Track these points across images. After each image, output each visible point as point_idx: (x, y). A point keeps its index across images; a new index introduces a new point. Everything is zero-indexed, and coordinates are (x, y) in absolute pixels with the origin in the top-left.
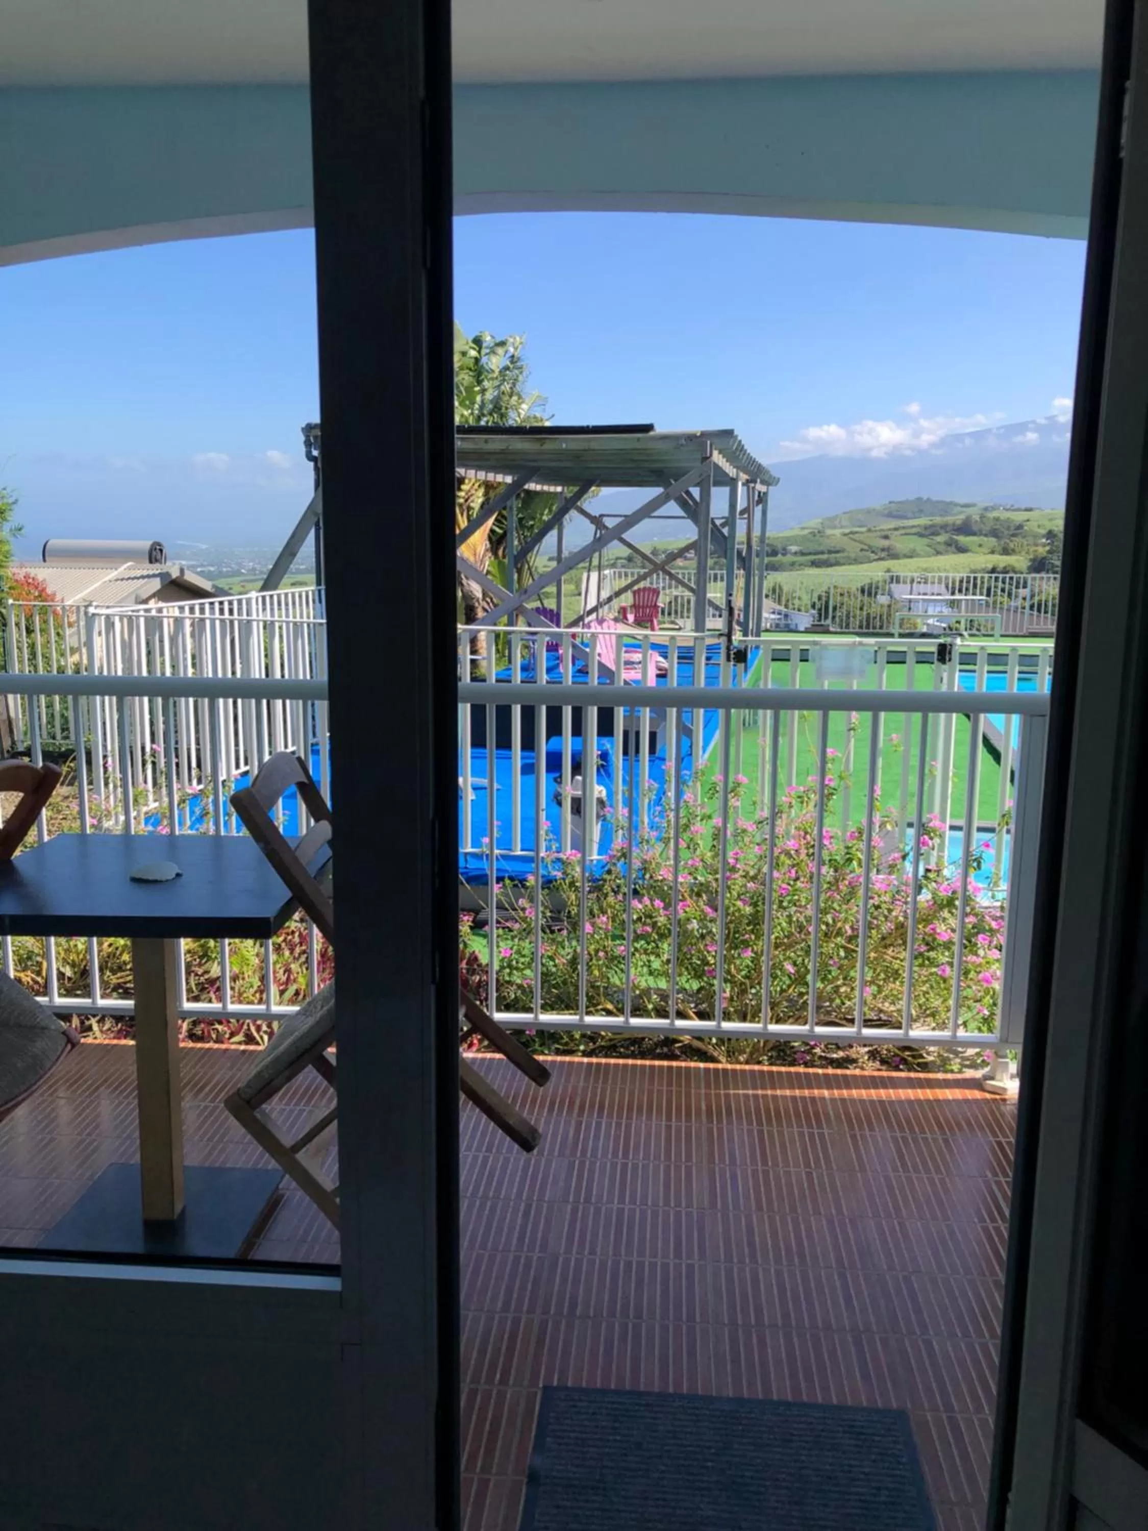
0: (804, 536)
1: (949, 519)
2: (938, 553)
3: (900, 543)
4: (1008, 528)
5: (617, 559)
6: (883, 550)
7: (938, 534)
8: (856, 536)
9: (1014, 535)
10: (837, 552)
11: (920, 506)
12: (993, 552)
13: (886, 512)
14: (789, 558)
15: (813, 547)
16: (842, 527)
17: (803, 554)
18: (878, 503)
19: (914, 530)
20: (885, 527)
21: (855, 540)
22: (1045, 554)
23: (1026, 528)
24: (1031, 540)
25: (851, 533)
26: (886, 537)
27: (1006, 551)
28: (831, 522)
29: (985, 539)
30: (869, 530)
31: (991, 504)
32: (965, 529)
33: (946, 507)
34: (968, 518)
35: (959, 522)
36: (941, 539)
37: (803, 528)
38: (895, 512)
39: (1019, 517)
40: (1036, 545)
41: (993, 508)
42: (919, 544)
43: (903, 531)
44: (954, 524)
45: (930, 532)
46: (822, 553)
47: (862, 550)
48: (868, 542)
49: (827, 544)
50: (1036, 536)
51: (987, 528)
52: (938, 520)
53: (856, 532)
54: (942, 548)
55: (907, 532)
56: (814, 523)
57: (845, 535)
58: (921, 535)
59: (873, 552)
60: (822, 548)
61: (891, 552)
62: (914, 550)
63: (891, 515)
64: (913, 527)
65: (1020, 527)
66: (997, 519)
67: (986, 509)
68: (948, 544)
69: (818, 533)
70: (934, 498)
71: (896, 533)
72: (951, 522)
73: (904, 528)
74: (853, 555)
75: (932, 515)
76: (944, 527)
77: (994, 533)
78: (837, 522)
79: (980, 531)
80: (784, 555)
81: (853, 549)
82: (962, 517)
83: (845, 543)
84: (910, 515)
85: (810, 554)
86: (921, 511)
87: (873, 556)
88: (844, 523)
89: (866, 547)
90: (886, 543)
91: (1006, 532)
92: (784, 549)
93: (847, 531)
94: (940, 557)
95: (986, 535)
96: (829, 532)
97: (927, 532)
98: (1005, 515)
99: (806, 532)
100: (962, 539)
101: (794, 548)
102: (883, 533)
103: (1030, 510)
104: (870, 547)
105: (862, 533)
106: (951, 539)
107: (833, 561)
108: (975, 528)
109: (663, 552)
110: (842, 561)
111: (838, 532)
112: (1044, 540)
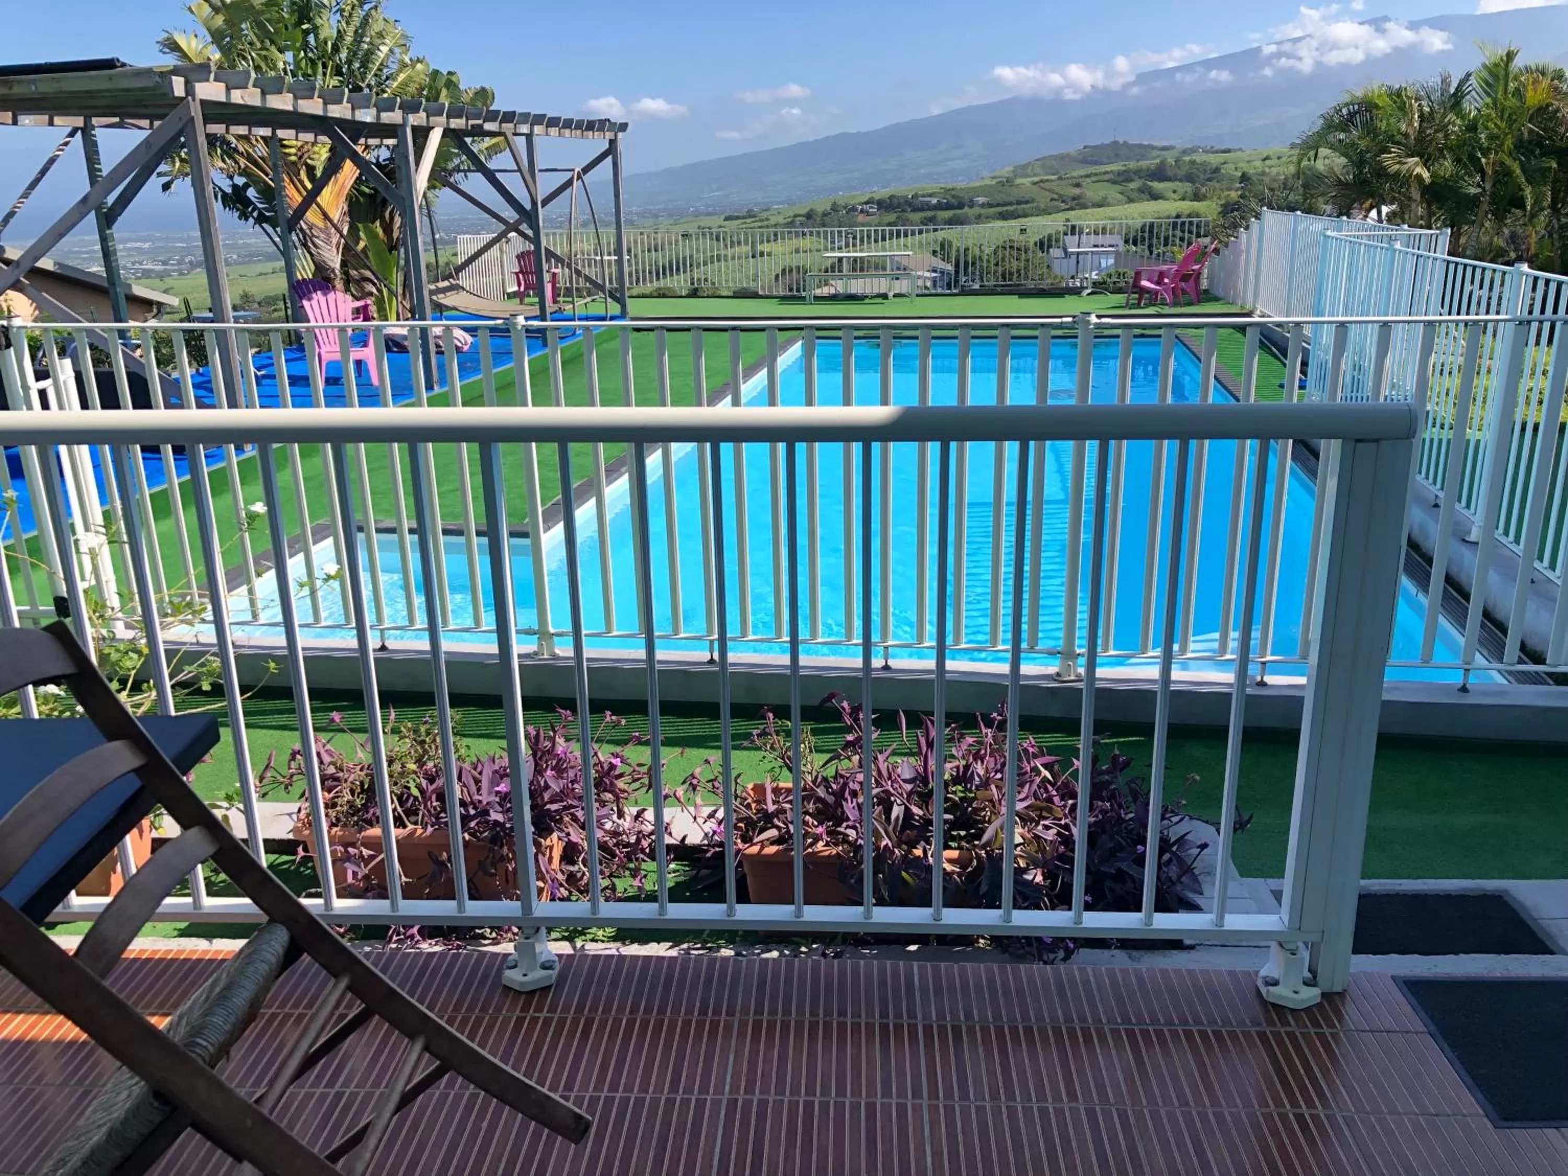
0: (991, 186)
1: (1144, 164)
2: (1131, 201)
3: (1092, 192)
4: (1205, 171)
5: (796, 216)
6: (1074, 199)
7: (1132, 180)
8: (1046, 185)
9: (1210, 180)
10: (1027, 202)
11: (1116, 150)
12: (1183, 199)
13: (1081, 157)
14: (977, 210)
15: (999, 198)
16: (1035, 175)
17: (990, 206)
18: (1074, 147)
19: (1106, 177)
20: (1074, 174)
21: (1045, 189)
22: (1237, 199)
23: (1223, 171)
24: (1225, 184)
25: (1041, 181)
26: (1078, 185)
27: (1197, 197)
28: (1022, 170)
29: (1180, 184)
30: (1060, 178)
31: (1190, 146)
32: (1160, 174)
33: (1143, 150)
34: (1163, 163)
35: (1153, 167)
36: (1133, 185)
37: (994, 178)
38: (1091, 156)
39: (1214, 160)
40: (1229, 189)
41: (1193, 150)
42: (1112, 192)
43: (1094, 179)
44: (1148, 169)
45: (1122, 178)
46: (1010, 204)
47: (1052, 200)
48: (1058, 190)
49: (1015, 194)
50: (1232, 180)
51: (1181, 173)
52: (1132, 165)
53: (1047, 181)
54: (1135, 195)
55: (1098, 178)
56: (1006, 171)
57: (1035, 183)
58: (1114, 182)
59: (1063, 202)
60: (1008, 199)
61: (1081, 201)
62: (1105, 198)
63: (1085, 161)
64: (1106, 173)
65: (1217, 170)
66: (1193, 162)
67: (1185, 152)
68: (1141, 190)
69: (1009, 182)
70: (1131, 142)
71: (1089, 180)
72: (1144, 167)
73: (1096, 174)
74: (1042, 206)
75: (1128, 159)
76: (1138, 172)
77: (1189, 178)
78: (1029, 170)
79: (1175, 175)
80: (971, 207)
81: (1043, 199)
82: (1157, 161)
83: (1035, 192)
84: (1105, 160)
85: (998, 205)
86: (1117, 156)
87: (1063, 206)
88: (1038, 170)
89: (1056, 197)
90: (1077, 191)
91: (1202, 176)
92: (971, 201)
93: (1036, 179)
94: (1132, 205)
95: (1181, 181)
96: (1019, 181)
97: (1121, 178)
98: (1199, 158)
99: (994, 182)
100: (1157, 186)
101: (981, 200)
102: (1074, 181)
103: (1228, 151)
104: (1061, 196)
105: (1052, 181)
106: (1145, 184)
107: (1020, 213)
108: (1170, 173)
109: (845, 208)
110: (1029, 212)
111: (1026, 181)
112: (1238, 185)
